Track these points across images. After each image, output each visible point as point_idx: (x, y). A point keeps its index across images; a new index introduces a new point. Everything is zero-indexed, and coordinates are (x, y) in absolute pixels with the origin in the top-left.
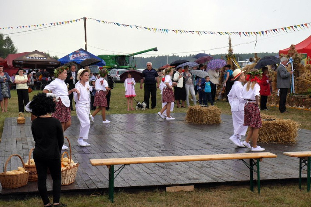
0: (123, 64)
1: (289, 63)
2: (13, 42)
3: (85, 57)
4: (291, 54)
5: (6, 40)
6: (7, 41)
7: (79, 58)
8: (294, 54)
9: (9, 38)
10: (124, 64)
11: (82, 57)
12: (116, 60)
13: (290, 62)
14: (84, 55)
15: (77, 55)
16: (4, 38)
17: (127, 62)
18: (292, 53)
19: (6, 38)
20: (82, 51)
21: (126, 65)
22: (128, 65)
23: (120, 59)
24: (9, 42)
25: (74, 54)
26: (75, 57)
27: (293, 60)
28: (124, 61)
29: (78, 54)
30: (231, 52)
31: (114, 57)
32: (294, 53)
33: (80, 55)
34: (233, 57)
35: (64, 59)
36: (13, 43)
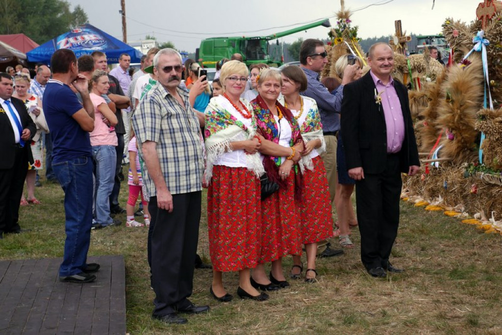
0: (256, 55)
1: (474, 51)
2: (88, 17)
3: (95, 44)
4: (485, 17)
5: (75, 14)
6: (77, 15)
7: (81, 46)
8: (494, 18)
9: (81, 10)
10: (258, 56)
11: (87, 44)
12: (241, 48)
13: (477, 47)
14: (94, 38)
15: (76, 39)
16: (72, 10)
17: (265, 52)
18: (487, 16)
19: (76, 9)
20: (88, 30)
21: (262, 58)
22: (266, 57)
23: (248, 45)
24: (81, 17)
25: (69, 37)
26: (72, 44)
27: (487, 41)
28: (257, 50)
29: (79, 37)
30: (345, 20)
31: (236, 42)
32: (494, 15)
33: (83, 38)
34: (350, 34)
35: (46, 49)
36: (88, 20)
